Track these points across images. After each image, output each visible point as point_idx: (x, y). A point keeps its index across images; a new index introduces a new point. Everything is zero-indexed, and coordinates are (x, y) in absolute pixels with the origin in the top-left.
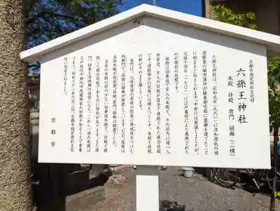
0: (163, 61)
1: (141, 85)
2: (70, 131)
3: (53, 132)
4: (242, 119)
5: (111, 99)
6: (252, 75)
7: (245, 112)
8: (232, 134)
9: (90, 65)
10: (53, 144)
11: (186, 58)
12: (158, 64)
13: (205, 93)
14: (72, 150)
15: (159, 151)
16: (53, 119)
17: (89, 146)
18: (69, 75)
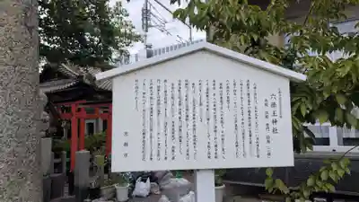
0: (217, 86)
1: (201, 104)
2: (141, 144)
3: (126, 144)
4: (275, 131)
5: (177, 116)
6: (280, 99)
7: (277, 126)
8: (268, 142)
9: (159, 87)
10: (126, 155)
11: (235, 84)
12: (214, 88)
13: (249, 111)
14: (144, 159)
15: (216, 157)
16: (126, 133)
17: (158, 155)
18: (140, 95)
